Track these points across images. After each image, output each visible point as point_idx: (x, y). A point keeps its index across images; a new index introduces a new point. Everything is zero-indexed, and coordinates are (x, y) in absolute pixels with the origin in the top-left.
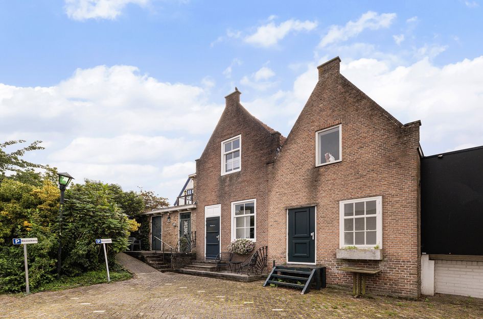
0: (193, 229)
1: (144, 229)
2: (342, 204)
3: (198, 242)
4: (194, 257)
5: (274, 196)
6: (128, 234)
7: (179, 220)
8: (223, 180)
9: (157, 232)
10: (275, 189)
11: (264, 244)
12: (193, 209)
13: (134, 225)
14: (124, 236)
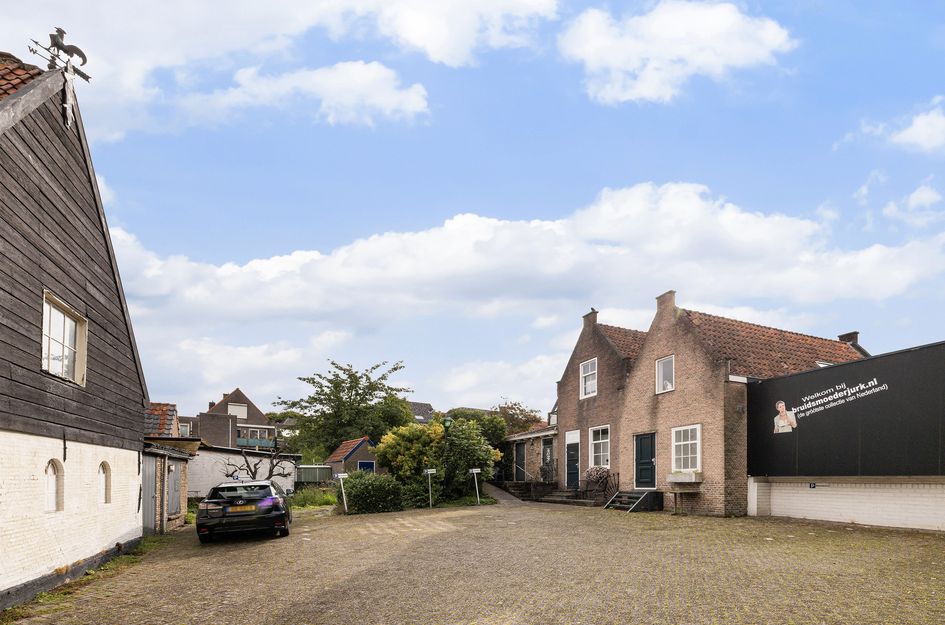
0: (555, 457)
1: (507, 458)
2: (674, 431)
3: (559, 470)
4: (555, 486)
5: (623, 422)
6: (492, 463)
7: (542, 447)
8: (581, 404)
9: (521, 462)
10: (625, 416)
11: (615, 471)
12: (555, 435)
13: (497, 455)
14: (489, 466)
